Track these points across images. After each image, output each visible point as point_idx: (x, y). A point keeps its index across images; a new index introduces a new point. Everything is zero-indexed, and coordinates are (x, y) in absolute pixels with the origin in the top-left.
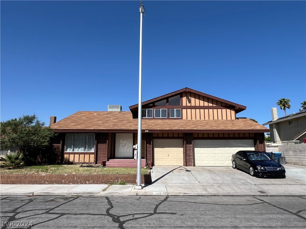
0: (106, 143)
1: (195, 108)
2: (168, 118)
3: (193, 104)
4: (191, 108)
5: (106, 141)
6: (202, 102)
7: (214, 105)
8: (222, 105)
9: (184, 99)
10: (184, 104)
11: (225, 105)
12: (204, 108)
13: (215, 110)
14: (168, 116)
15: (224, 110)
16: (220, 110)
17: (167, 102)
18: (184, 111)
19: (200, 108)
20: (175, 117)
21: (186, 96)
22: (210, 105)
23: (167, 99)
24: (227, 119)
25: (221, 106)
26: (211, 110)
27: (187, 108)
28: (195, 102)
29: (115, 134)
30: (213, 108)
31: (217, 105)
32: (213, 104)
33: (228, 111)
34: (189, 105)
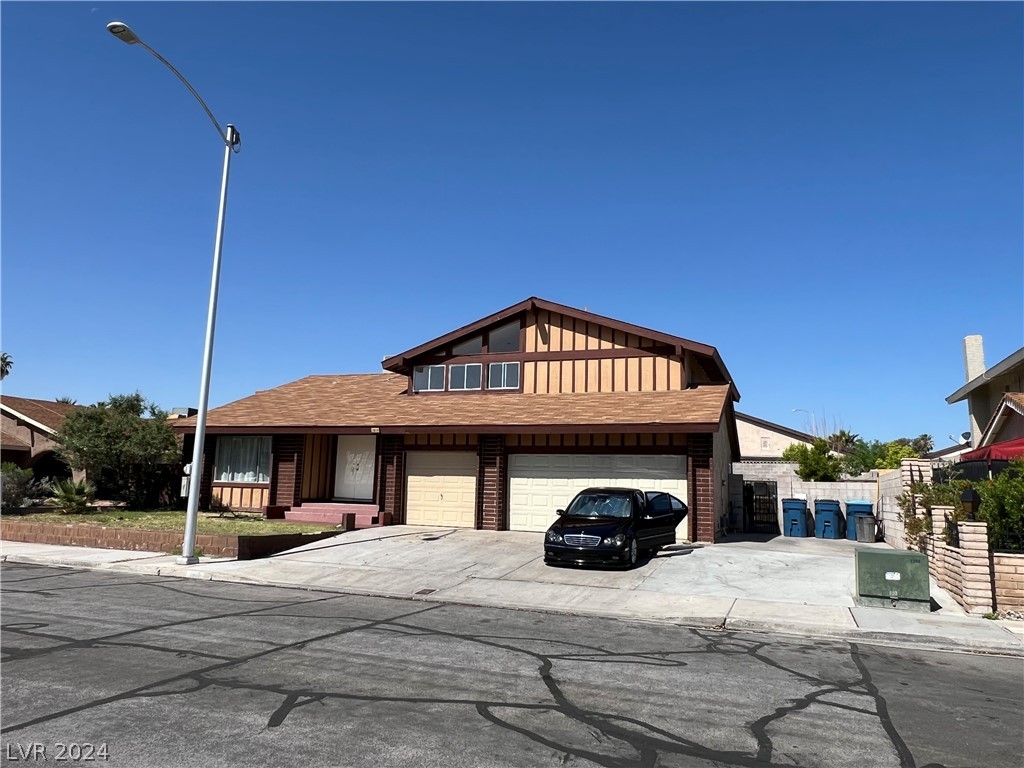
0: (293, 461)
1: (561, 356)
2: (484, 392)
3: (555, 347)
4: (549, 357)
5: (293, 457)
6: (580, 338)
7: (617, 347)
8: (643, 346)
9: (531, 331)
10: (530, 348)
11: (651, 345)
12: (587, 355)
13: (620, 363)
14: (485, 383)
15: (647, 361)
16: (633, 362)
17: (486, 342)
18: (529, 367)
19: (574, 356)
20: (502, 388)
21: (537, 322)
22: (606, 345)
23: (482, 332)
24: (654, 389)
25: (640, 348)
26: (607, 363)
27: (537, 357)
28: (562, 338)
29: (335, 437)
30: (613, 355)
31: (626, 345)
32: (613, 342)
33: (661, 361)
34: (542, 348)
